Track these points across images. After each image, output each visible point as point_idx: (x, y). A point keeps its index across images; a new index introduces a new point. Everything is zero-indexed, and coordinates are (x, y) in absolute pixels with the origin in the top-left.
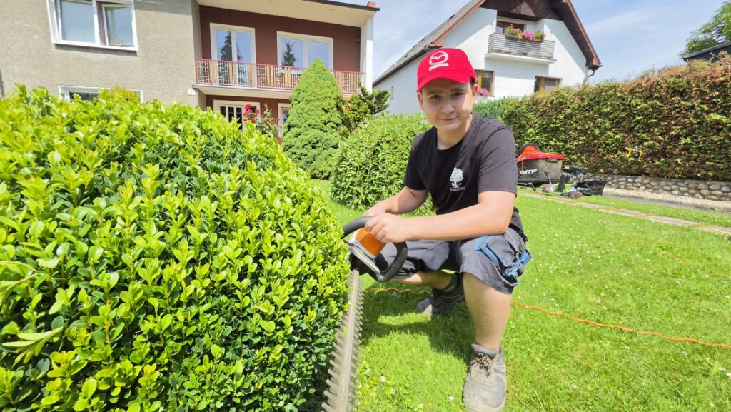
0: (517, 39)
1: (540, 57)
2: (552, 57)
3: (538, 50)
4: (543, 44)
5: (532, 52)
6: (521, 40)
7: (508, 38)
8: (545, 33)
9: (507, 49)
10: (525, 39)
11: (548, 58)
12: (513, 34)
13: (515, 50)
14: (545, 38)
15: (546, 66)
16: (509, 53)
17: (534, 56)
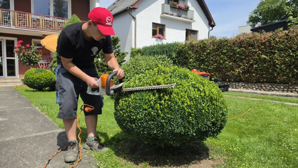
0: (176, 8)
1: (187, 18)
2: (193, 19)
3: (186, 15)
4: (188, 11)
5: (183, 16)
6: (178, 9)
7: (171, 7)
8: (189, 6)
9: (171, 13)
10: (180, 8)
11: (191, 19)
12: (174, 5)
13: (175, 14)
14: (189, 9)
15: (190, 23)
16: (172, 15)
17: (184, 18)
